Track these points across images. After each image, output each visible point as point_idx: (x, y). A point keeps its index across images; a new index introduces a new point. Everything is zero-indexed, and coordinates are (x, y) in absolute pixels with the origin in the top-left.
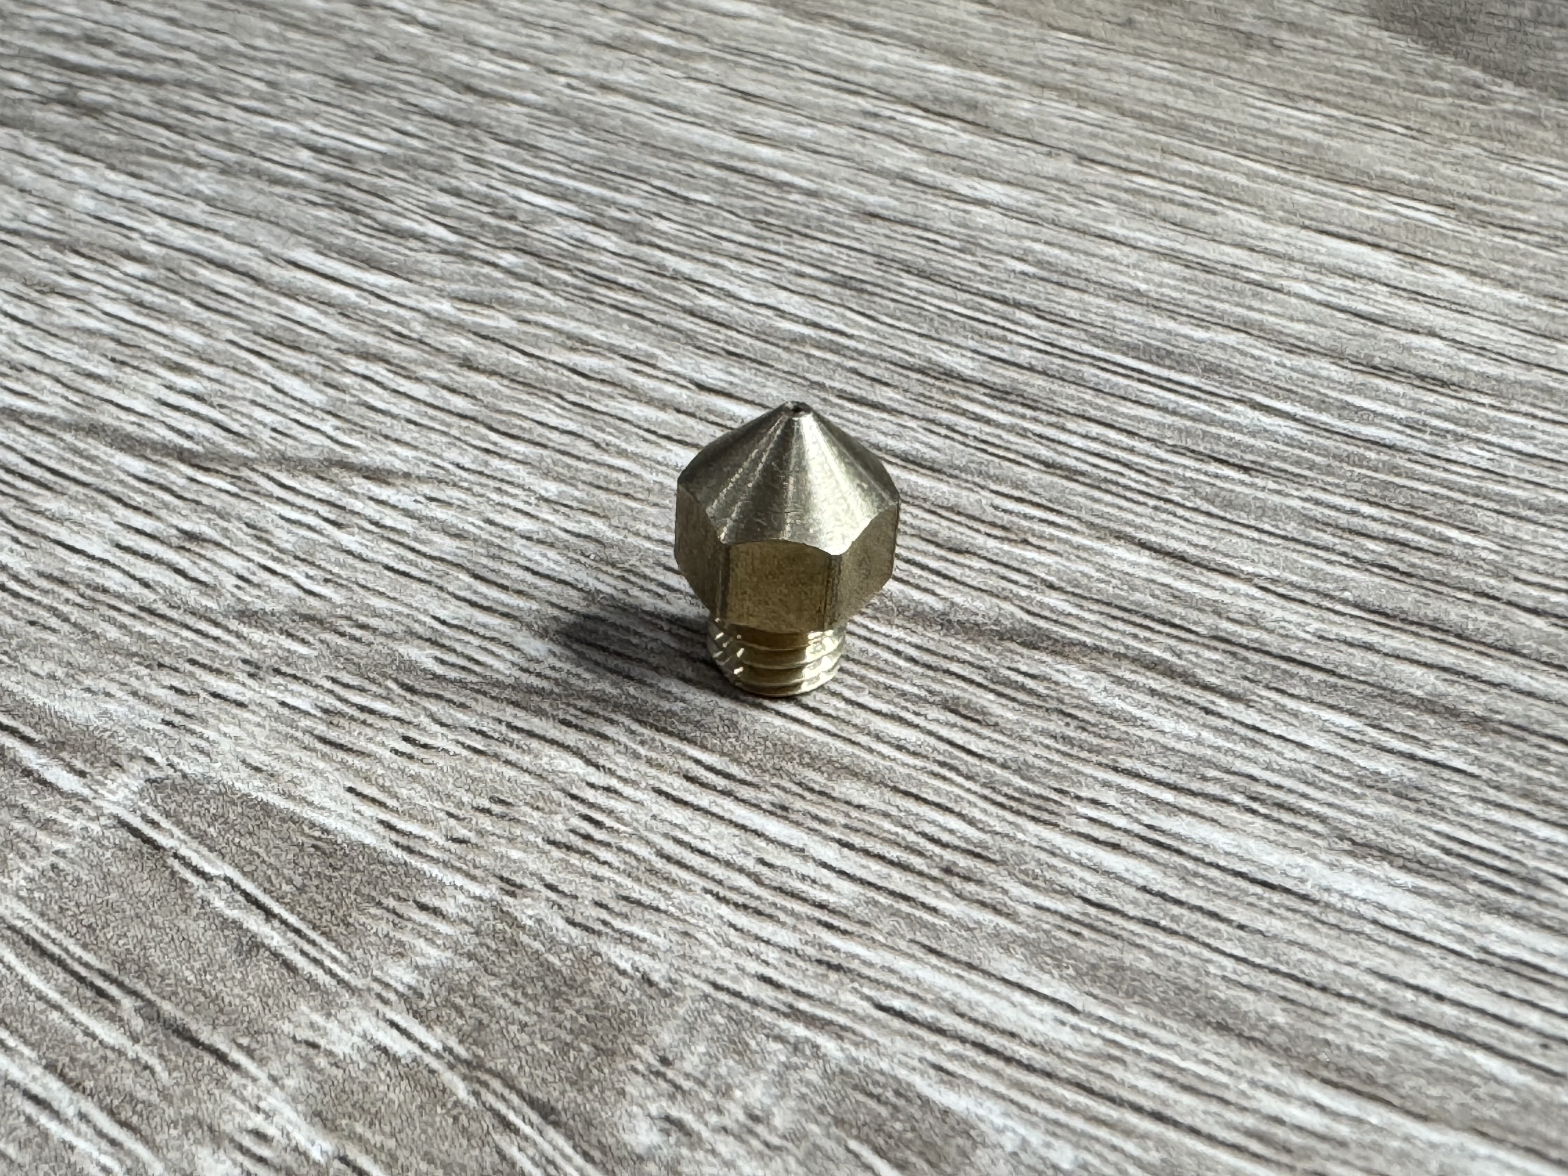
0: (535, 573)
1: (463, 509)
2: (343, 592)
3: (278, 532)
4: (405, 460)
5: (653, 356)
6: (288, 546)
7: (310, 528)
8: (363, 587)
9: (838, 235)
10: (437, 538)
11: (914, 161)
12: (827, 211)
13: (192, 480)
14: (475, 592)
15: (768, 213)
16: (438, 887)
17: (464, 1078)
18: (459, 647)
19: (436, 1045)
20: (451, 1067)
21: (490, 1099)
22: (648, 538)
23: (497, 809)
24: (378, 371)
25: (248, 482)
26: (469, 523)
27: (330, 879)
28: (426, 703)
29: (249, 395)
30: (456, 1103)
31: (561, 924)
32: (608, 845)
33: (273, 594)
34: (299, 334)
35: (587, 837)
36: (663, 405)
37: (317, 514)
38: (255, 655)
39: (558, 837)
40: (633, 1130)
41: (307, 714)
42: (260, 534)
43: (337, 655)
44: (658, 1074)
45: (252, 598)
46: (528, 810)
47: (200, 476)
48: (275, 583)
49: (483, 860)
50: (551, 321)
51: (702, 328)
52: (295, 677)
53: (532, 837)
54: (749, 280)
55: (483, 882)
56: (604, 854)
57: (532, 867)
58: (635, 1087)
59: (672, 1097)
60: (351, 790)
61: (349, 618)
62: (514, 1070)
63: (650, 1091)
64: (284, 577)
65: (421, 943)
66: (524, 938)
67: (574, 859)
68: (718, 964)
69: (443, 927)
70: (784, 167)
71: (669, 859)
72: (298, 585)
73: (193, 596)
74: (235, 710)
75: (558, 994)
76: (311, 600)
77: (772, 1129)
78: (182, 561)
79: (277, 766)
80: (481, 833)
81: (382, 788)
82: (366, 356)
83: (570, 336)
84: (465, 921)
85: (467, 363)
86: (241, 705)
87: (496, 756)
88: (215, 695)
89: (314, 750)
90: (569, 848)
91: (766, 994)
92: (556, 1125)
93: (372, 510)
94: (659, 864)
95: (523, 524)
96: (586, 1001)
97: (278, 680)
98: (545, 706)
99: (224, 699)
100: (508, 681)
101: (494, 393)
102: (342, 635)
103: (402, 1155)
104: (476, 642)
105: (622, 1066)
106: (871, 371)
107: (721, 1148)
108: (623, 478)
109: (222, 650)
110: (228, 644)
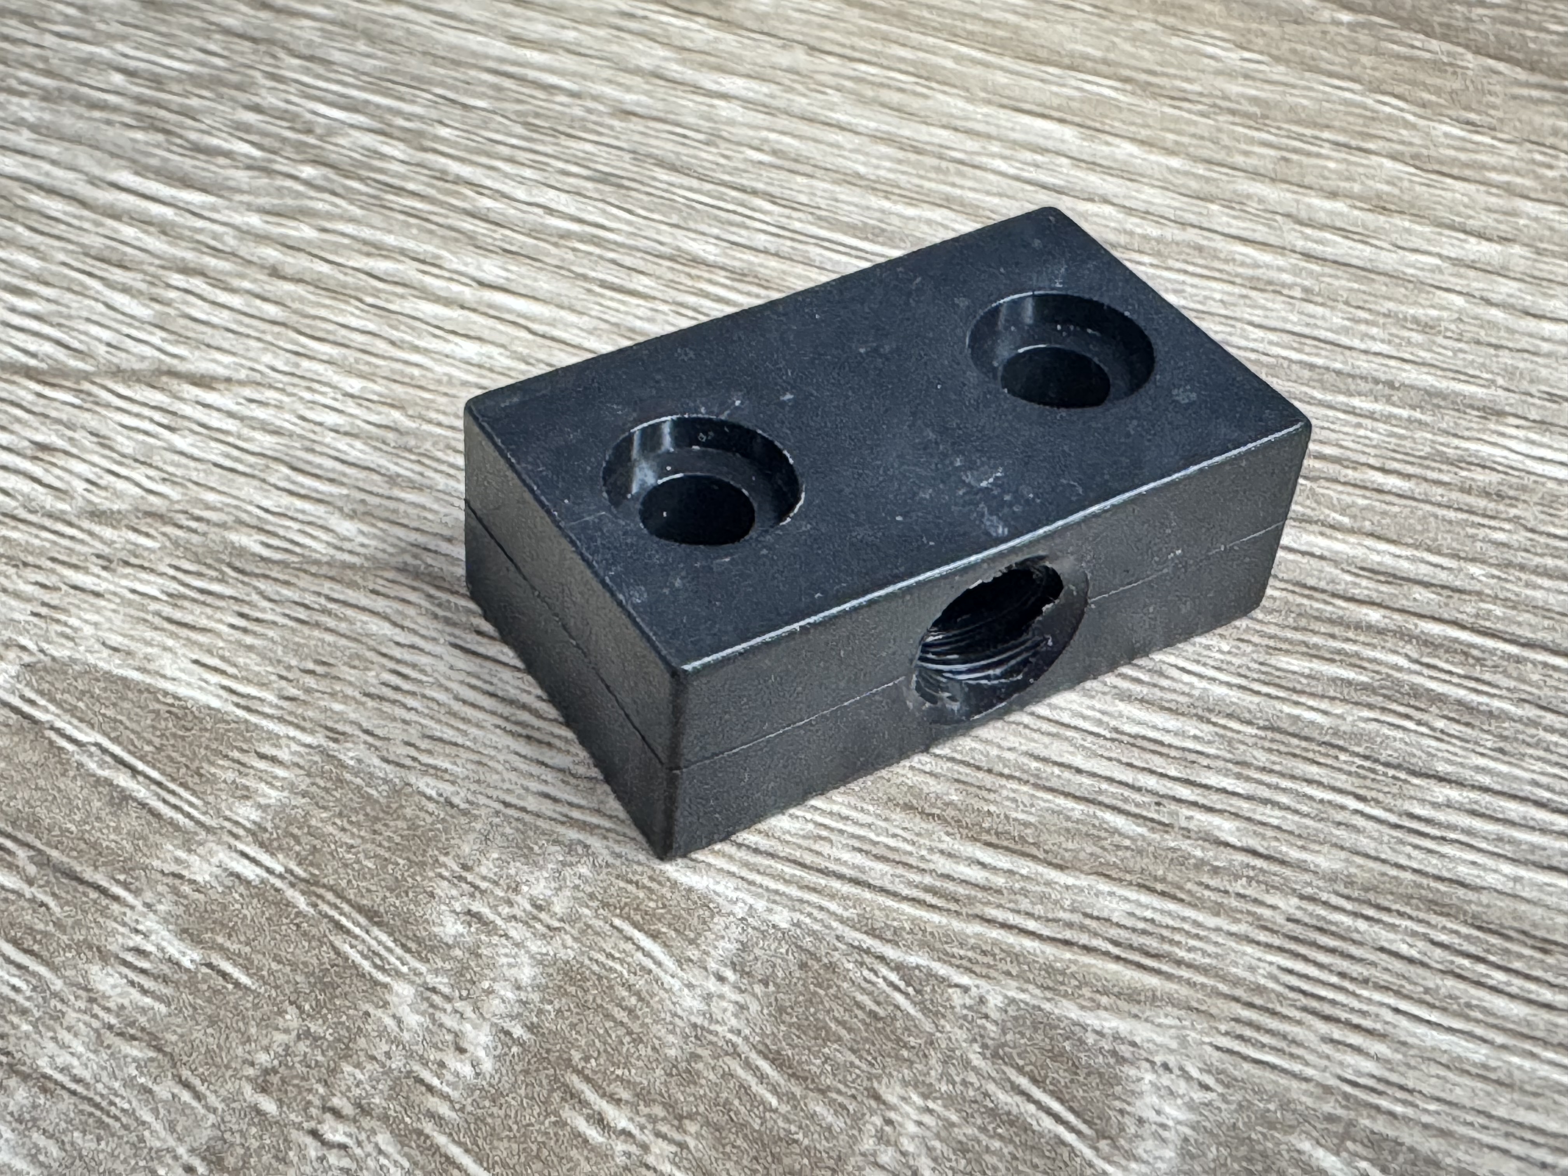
0: (343, 462)
1: (279, 407)
2: (179, 489)
3: (120, 439)
4: (226, 367)
5: (439, 257)
6: (128, 451)
7: (147, 433)
8: (197, 484)
9: (600, 134)
10: (258, 435)
11: (666, 59)
12: (589, 111)
13: (40, 395)
14: (294, 483)
15: (537, 115)
16: (274, 738)
17: (303, 893)
18: (281, 532)
19: (279, 869)
20: (292, 885)
21: (325, 908)
22: (439, 424)
23: (320, 669)
24: (197, 284)
25: (89, 394)
26: (285, 420)
27: (183, 738)
28: (255, 582)
29: (85, 314)
30: (299, 914)
31: (376, 762)
32: (413, 694)
33: (118, 495)
34: (125, 254)
35: (397, 689)
36: (447, 302)
37: (151, 420)
38: (106, 550)
39: (372, 690)
40: (441, 925)
41: (154, 598)
42: (103, 442)
43: (176, 544)
44: (461, 878)
45: (100, 500)
46: (346, 669)
47: (47, 391)
48: (120, 485)
49: (310, 713)
50: (349, 229)
51: (480, 228)
52: (142, 567)
53: (349, 691)
54: (522, 181)
55: (312, 732)
56: (411, 702)
57: (353, 716)
58: (442, 889)
59: (472, 896)
60: (196, 662)
61: (185, 512)
62: (344, 883)
63: (454, 892)
64: (127, 478)
65: (263, 786)
66: (348, 776)
67: (386, 707)
68: (506, 786)
69: (281, 772)
70: (552, 71)
71: (465, 702)
72: (138, 485)
73: (49, 501)
74: (92, 599)
75: (377, 819)
76: (152, 498)
77: (553, 915)
78: (37, 470)
79: (133, 646)
80: (308, 691)
81: (222, 658)
82: (186, 270)
83: (365, 242)
84: (297, 765)
85: (275, 272)
86: (97, 595)
87: (317, 625)
88: (75, 587)
89: (163, 630)
90: (381, 698)
91: (547, 807)
92: (379, 925)
93: (199, 414)
94: (457, 706)
95: (331, 419)
96: (401, 824)
97: (128, 570)
98: (358, 579)
99: (82, 590)
100: (325, 559)
101: (302, 300)
102: (180, 527)
103: (256, 958)
104: (296, 526)
105: (431, 874)
106: (628, 261)
107: (512, 933)
108: (416, 372)
109: (78, 547)
110: (82, 542)
